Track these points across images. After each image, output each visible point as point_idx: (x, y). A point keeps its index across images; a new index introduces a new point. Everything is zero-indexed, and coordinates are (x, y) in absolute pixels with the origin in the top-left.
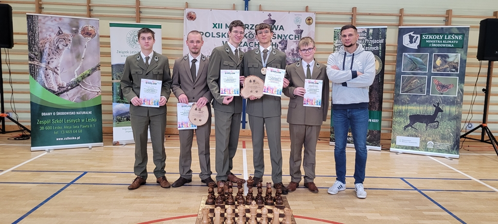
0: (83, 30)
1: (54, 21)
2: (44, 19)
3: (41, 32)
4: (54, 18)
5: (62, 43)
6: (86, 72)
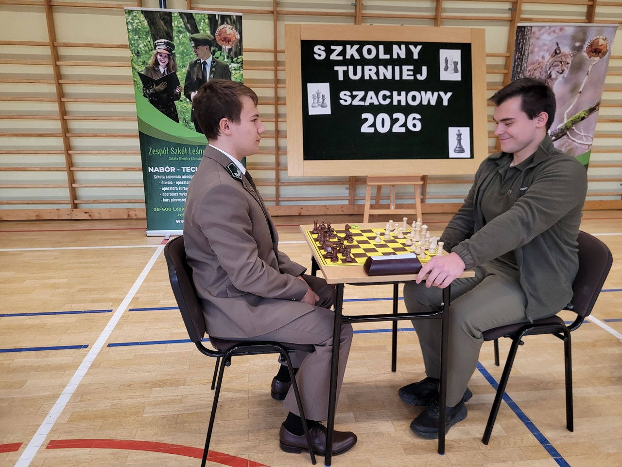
0: (591, 45)
1: (552, 33)
2: (539, 30)
3: (532, 52)
4: (553, 29)
5: (557, 69)
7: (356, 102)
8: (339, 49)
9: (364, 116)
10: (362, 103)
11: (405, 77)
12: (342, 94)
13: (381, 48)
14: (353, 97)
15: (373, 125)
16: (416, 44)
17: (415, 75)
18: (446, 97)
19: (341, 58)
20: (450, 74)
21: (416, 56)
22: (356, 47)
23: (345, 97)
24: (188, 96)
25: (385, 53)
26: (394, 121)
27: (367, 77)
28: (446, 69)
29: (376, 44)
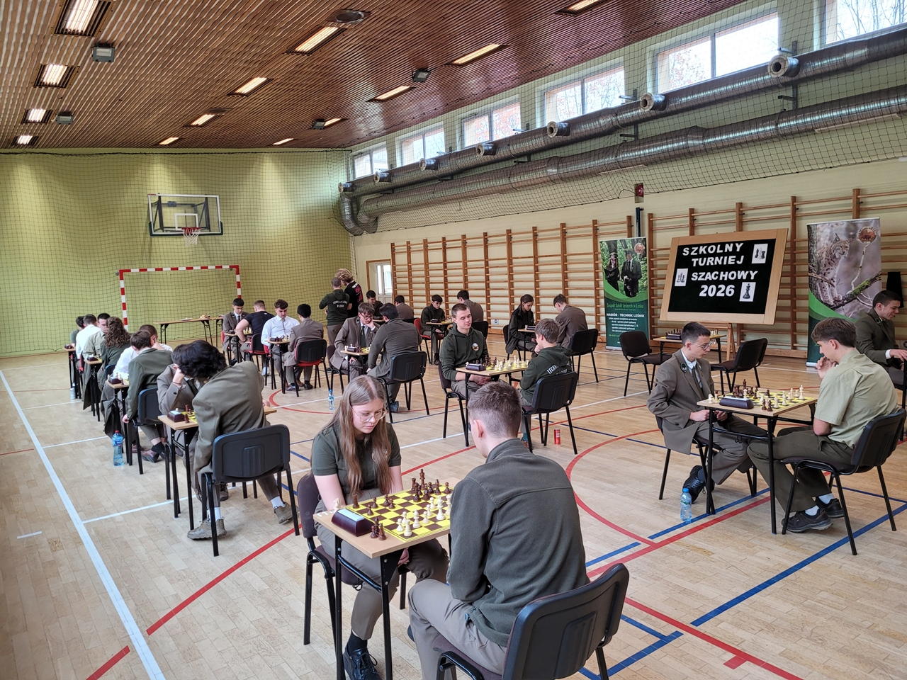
0: (862, 234)
1: (831, 227)
2: (821, 226)
3: (819, 240)
4: (831, 225)
5: (839, 251)
6: (865, 283)
7: (700, 279)
8: (696, 249)
9: (702, 287)
10: (703, 279)
11: (730, 263)
12: (693, 275)
13: (719, 246)
14: (699, 276)
15: (707, 292)
16: (739, 243)
17: (735, 262)
18: (753, 274)
19: (696, 254)
20: (757, 260)
21: (738, 250)
22: (705, 247)
23: (695, 276)
24: (623, 278)
25: (720, 249)
26: (718, 290)
27: (708, 264)
28: (756, 257)
29: (716, 244)
